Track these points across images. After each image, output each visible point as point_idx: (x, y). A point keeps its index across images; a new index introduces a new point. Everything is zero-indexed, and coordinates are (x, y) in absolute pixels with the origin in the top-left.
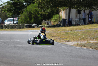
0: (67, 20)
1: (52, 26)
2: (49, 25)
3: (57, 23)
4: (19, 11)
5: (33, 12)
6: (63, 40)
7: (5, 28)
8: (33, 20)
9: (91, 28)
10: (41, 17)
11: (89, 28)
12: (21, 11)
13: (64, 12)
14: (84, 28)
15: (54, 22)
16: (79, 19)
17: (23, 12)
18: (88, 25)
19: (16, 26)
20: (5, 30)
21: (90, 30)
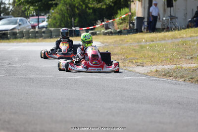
0: (146, 20)
1: (114, 33)
2: (109, 30)
3: (127, 26)
4: (50, 2)
5: (77, 5)
6: (129, 62)
7: (22, 37)
8: (77, 20)
9: (193, 35)
10: (93, 14)
11: (189, 35)
12: (54, 2)
13: (140, 2)
14: (180, 35)
15: (121, 24)
16: (169, 18)
17: (56, 5)
18: (187, 29)
19: (44, 32)
20: (21, 42)
21: (190, 39)
